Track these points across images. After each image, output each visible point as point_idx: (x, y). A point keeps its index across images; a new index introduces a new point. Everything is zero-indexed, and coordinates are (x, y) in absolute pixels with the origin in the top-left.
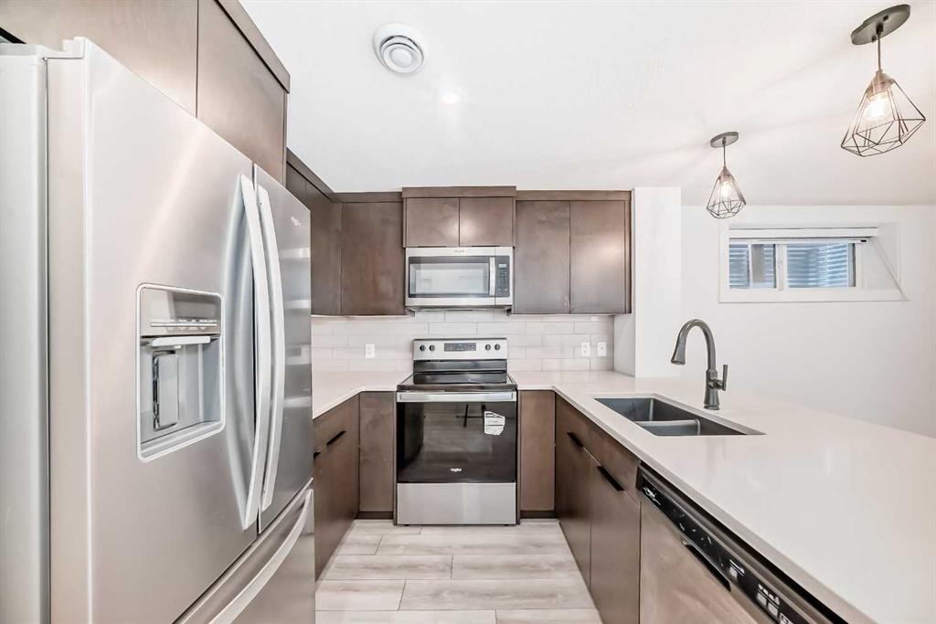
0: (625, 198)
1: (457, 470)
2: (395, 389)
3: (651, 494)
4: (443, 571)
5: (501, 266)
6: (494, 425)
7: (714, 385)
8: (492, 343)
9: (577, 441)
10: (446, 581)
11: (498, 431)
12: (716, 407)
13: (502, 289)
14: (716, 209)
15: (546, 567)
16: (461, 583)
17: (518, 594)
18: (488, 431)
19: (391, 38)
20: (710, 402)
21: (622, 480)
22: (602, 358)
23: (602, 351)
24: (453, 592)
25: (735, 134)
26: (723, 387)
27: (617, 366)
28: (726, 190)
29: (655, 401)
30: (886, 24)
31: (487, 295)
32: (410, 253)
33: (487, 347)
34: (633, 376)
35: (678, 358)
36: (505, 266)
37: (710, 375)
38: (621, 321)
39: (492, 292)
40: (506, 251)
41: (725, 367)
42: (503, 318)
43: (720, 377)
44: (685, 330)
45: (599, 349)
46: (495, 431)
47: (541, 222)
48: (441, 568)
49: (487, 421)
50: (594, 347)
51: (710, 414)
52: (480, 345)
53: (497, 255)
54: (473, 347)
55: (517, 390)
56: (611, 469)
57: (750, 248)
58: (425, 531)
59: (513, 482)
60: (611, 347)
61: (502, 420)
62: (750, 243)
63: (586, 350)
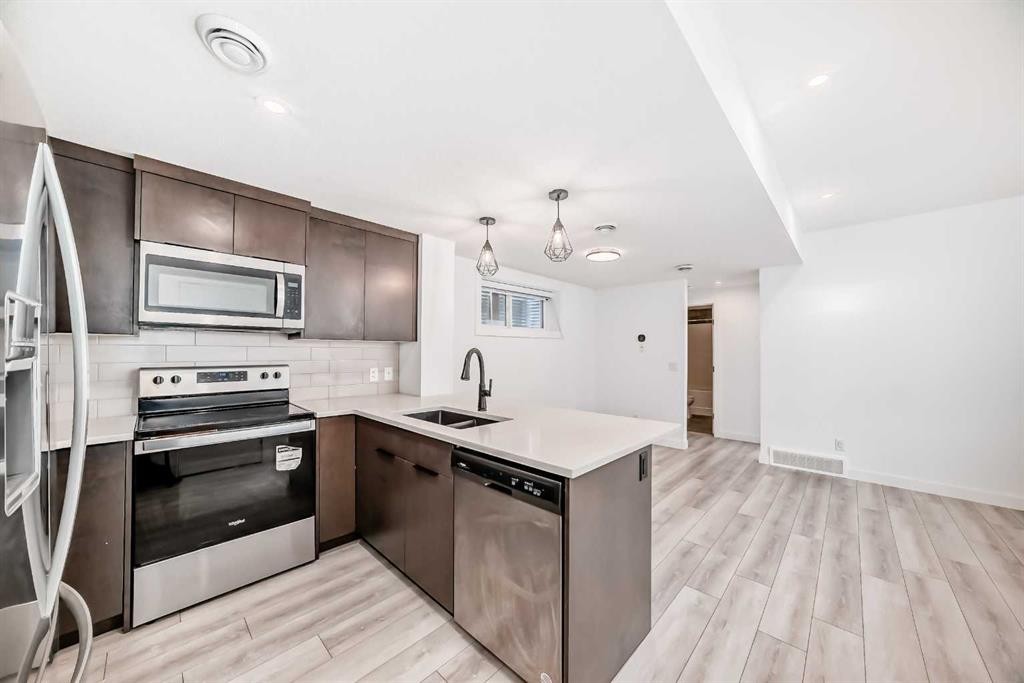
0: (414, 239)
1: (239, 522)
2: (130, 436)
3: (464, 465)
4: (238, 637)
5: (291, 285)
6: (288, 460)
7: (484, 394)
8: (271, 371)
9: (386, 454)
10: (246, 643)
11: (294, 465)
12: (484, 409)
13: (293, 310)
14: (482, 269)
15: (357, 580)
16: (267, 636)
17: (337, 612)
18: (280, 467)
19: (218, 30)
20: (481, 407)
21: (436, 468)
22: (389, 382)
23: (389, 375)
24: (259, 648)
25: (493, 219)
26: (490, 395)
27: (401, 390)
28: (487, 257)
29: (443, 412)
30: (561, 196)
31: (274, 316)
32: (147, 248)
33: (264, 376)
34: (419, 396)
35: (465, 376)
36: (295, 285)
37: (481, 386)
38: (407, 348)
39: (280, 312)
40: (298, 270)
41: (491, 381)
42: (284, 341)
43: (487, 388)
44: (468, 356)
45: (386, 375)
46: (290, 465)
47: (335, 245)
48: (233, 636)
49: (279, 457)
50: (381, 371)
51: (481, 415)
52: (254, 375)
53: (286, 271)
54: (243, 376)
55: (315, 418)
56: (426, 464)
57: (491, 295)
58: (185, 616)
59: (311, 516)
60: (397, 371)
61: (299, 453)
62: (492, 291)
63: (374, 377)
